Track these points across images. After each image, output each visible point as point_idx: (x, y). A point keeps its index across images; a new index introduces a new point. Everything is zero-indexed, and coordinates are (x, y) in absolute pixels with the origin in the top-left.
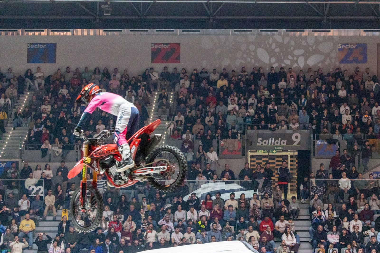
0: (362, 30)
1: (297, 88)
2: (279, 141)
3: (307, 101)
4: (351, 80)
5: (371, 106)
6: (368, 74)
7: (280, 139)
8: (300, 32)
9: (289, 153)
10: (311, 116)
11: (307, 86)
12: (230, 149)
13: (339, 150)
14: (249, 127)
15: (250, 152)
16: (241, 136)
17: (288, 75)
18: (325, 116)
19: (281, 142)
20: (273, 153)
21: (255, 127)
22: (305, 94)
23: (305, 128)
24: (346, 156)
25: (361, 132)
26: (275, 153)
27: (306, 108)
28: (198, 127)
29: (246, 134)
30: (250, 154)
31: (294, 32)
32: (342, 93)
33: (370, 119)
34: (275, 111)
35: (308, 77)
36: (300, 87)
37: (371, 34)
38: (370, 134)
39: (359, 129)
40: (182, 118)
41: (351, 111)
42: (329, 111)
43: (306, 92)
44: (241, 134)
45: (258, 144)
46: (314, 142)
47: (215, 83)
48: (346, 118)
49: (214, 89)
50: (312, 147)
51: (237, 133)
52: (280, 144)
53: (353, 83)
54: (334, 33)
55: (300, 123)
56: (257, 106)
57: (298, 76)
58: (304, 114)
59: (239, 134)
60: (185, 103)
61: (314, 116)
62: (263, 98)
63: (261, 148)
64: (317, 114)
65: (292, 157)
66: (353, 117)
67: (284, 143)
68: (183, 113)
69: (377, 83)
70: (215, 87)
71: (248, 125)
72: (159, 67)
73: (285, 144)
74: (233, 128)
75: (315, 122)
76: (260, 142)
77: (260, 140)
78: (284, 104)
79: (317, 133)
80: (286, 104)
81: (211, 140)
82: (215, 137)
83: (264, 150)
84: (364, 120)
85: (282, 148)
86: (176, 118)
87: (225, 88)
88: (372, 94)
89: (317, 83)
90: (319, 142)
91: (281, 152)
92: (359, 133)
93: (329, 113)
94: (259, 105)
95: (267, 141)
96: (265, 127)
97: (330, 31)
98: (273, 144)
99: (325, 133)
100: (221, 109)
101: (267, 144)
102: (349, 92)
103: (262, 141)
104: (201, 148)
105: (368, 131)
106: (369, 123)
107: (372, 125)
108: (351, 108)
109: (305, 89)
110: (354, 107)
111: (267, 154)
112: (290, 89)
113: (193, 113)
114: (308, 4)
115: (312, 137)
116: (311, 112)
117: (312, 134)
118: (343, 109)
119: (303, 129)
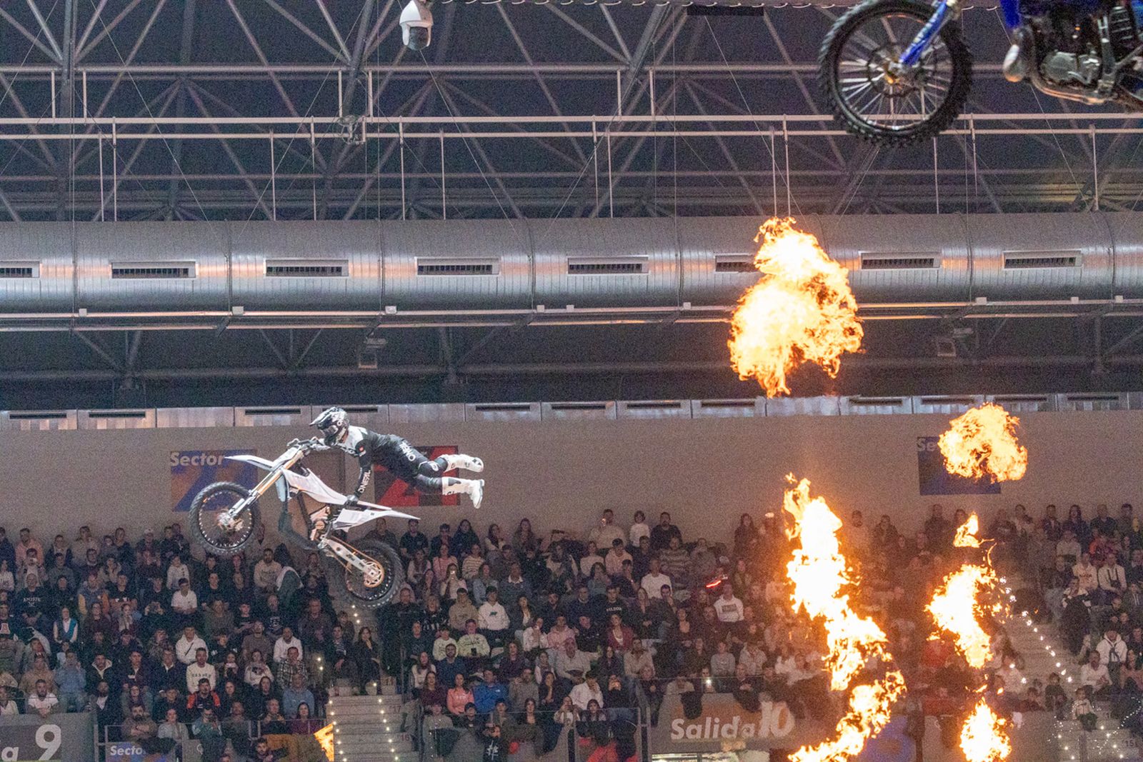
0: (240, 411)
1: (48, 590)
3: (79, 628)
4: (211, 562)
6: (260, 542)
8: (55, 420)
11: (79, 579)
17: (21, 551)
18: (136, 671)
22: (73, 607)
23: (73, 708)
25: (243, 714)
31: (34, 421)
32: (185, 601)
33: (268, 673)
35: (79, 552)
36: (56, 585)
37: (266, 420)
38: (268, 719)
41: (214, 653)
42: (145, 655)
43: (76, 599)
46: (102, 750)
48: (200, 675)
53: (216, 569)
54: (153, 419)
55: (59, 694)
57: (51, 551)
58: (71, 664)
61: (101, 673)
64: (109, 664)
66: (220, 671)
67: (11, 754)
69: (290, 568)
73: (14, 758)
75: (103, 686)
78: (11, 637)
80: (16, 637)
84: (253, 678)
88: (273, 601)
89: (107, 573)
90: (114, 750)
92: (238, 719)
97: (143, 415)
99: (137, 719)
102: (204, 595)
105: (266, 712)
106: (266, 686)
107: (276, 692)
109: (72, 591)
110: (223, 641)
112: (26, 593)
114: (74, 336)
115: (96, 734)
116: (92, 658)
117: (96, 726)
118: (188, 647)
119: (69, 711)
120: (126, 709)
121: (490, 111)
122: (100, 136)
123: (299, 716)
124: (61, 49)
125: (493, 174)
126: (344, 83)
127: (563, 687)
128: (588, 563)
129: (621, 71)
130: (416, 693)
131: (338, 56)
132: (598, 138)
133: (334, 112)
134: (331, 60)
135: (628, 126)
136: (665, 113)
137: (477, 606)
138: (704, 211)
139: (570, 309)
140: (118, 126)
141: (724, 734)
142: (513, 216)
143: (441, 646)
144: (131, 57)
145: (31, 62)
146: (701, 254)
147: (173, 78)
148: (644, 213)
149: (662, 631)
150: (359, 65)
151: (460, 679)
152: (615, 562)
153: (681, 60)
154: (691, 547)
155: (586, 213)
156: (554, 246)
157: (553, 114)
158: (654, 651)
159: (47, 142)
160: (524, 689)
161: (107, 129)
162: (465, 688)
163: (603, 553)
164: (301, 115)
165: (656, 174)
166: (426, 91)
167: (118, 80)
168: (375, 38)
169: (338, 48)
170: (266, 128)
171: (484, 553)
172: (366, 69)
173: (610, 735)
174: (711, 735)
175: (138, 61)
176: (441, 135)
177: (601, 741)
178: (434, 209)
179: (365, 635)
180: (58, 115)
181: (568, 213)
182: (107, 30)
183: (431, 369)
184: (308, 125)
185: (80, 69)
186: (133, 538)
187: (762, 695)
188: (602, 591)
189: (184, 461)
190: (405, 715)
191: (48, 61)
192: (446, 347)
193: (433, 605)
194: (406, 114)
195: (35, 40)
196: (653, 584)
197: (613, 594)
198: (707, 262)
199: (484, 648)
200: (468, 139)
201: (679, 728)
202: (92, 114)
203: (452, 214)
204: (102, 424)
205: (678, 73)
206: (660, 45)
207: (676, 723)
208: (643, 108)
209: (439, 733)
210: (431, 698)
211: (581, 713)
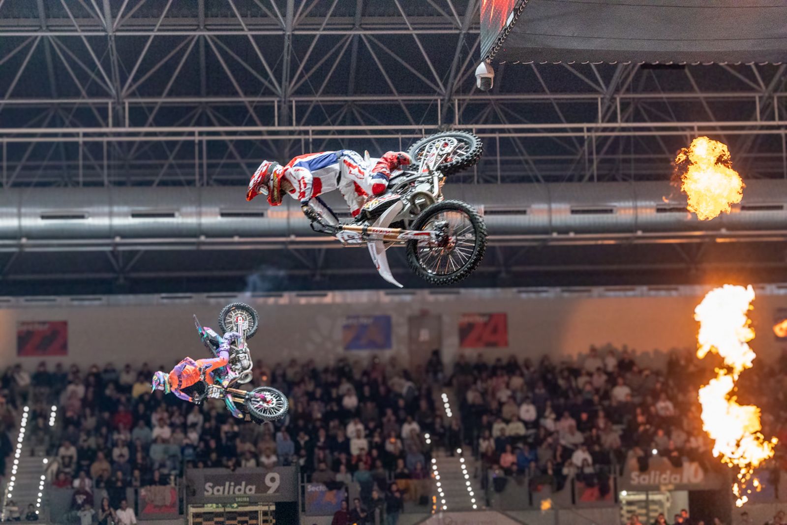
0: (382, 293)
2: (243, 488)
3: (290, 417)
4: (365, 379)
5: (401, 422)
6: (394, 368)
7: (243, 483)
8: (276, 298)
9: (260, 508)
10: (297, 443)
11: (290, 389)
12: (156, 503)
13: (347, 500)
14: (190, 465)
15: (193, 507)
16: (175, 480)
18: (322, 441)
19: (245, 488)
20: (233, 507)
21: (201, 465)
23: (287, 463)
24: (358, 509)
25: (383, 467)
26: (237, 507)
27: (288, 429)
28: (100, 466)
29: (184, 477)
30: (192, 510)
31: (265, 298)
32: (351, 402)
33: (399, 445)
34: (235, 435)
35: (290, 373)
37: (397, 298)
38: (399, 471)
39: (378, 463)
40: (72, 451)
41: (367, 432)
42: (328, 433)
44: (176, 476)
45: (206, 493)
46: (303, 488)
47: (128, 389)
48: (358, 445)
49: (129, 400)
50: (300, 498)
51: (169, 475)
52: (245, 492)
53: (368, 384)
54: (332, 298)
55: (278, 456)
56: (203, 427)
57: (274, 373)
58: (285, 439)
59: (172, 478)
60: (77, 424)
61: (302, 443)
62: (213, 413)
63: (210, 500)
64: (307, 438)
65: (265, 513)
66: (370, 443)
67: (250, 490)
68: (74, 443)
69: (411, 384)
70: (128, 395)
71: (189, 461)
72: (31, 363)
73: (253, 492)
74: (162, 465)
75: (303, 452)
76: (209, 489)
77: (210, 486)
78: (251, 422)
79: (308, 472)
80: (254, 422)
81: (123, 489)
82: (130, 484)
83: (217, 504)
84: (390, 448)
85: (248, 499)
86: (62, 451)
87: (146, 398)
88: (401, 403)
89: (306, 386)
90: (310, 488)
91: (247, 506)
92: (381, 471)
93: (328, 437)
94: (207, 425)
95: (221, 488)
96: (218, 464)
97: (325, 295)
98: (231, 492)
99: (322, 471)
100: (140, 433)
101: (221, 493)
102: (361, 398)
103: (213, 488)
104: (106, 503)
105: (397, 467)
106: (398, 452)
108: (366, 428)
110: (372, 425)
111: (221, 510)
113: (92, 442)
114: (288, 250)
115: (300, 479)
116: (297, 435)
117: (300, 475)
118: (352, 428)
119: (284, 465)
120: (316, 465)
121: (525, 121)
122: (302, 137)
123: (415, 469)
124: (281, 86)
125: (527, 157)
126: (442, 105)
127: (568, 453)
128: (582, 380)
129: (600, 99)
130: (484, 456)
131: (438, 90)
132: (588, 137)
133: (436, 123)
134: (434, 92)
135: (605, 130)
136: (627, 121)
137: (519, 405)
138: (648, 178)
139: (572, 235)
140: (313, 131)
141: (662, 481)
142: (538, 181)
143: (498, 428)
144: (321, 91)
145: (264, 95)
146: (647, 203)
147: (342, 103)
148: (614, 179)
149: (625, 420)
150: (451, 95)
151: (509, 448)
152: (600, 380)
153: (635, 91)
154: (640, 372)
155: (580, 179)
156: (562, 199)
157: (561, 122)
158: (620, 432)
159: (273, 141)
160: (544, 453)
161: (306, 133)
162: (513, 452)
163: (590, 374)
164: (417, 123)
165: (621, 157)
166: (488, 110)
167: (312, 105)
168: (459, 81)
169: (438, 86)
170: (397, 132)
171: (522, 375)
172: (454, 97)
173: (596, 481)
174: (655, 480)
175: (325, 93)
176: (497, 135)
177: (590, 485)
178: (492, 177)
179: (454, 422)
180: (279, 125)
181: (570, 179)
182: (306, 77)
183: (492, 269)
184: (421, 130)
185: (291, 99)
186: (320, 365)
187: (684, 459)
188: (589, 396)
189: (350, 321)
190: (476, 469)
191: (272, 94)
192: (500, 257)
193: (494, 405)
194: (476, 123)
195: (266, 83)
196: (621, 393)
197: (596, 398)
198: (651, 208)
199: (521, 430)
200: (513, 138)
201: (636, 477)
202: (298, 124)
203: (504, 180)
204: (303, 301)
205: (634, 99)
206: (623, 83)
207: (634, 474)
208: (613, 119)
209: (496, 480)
210: (491, 459)
211: (578, 468)
